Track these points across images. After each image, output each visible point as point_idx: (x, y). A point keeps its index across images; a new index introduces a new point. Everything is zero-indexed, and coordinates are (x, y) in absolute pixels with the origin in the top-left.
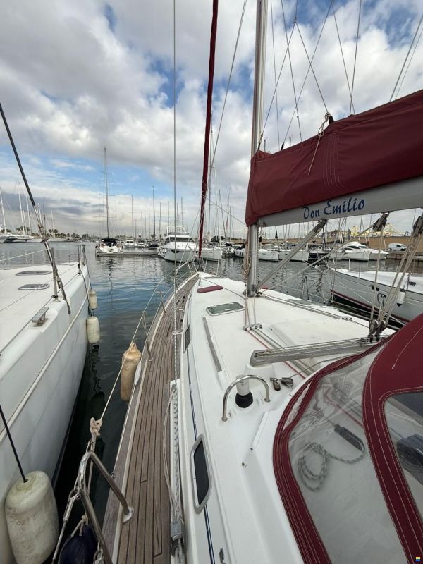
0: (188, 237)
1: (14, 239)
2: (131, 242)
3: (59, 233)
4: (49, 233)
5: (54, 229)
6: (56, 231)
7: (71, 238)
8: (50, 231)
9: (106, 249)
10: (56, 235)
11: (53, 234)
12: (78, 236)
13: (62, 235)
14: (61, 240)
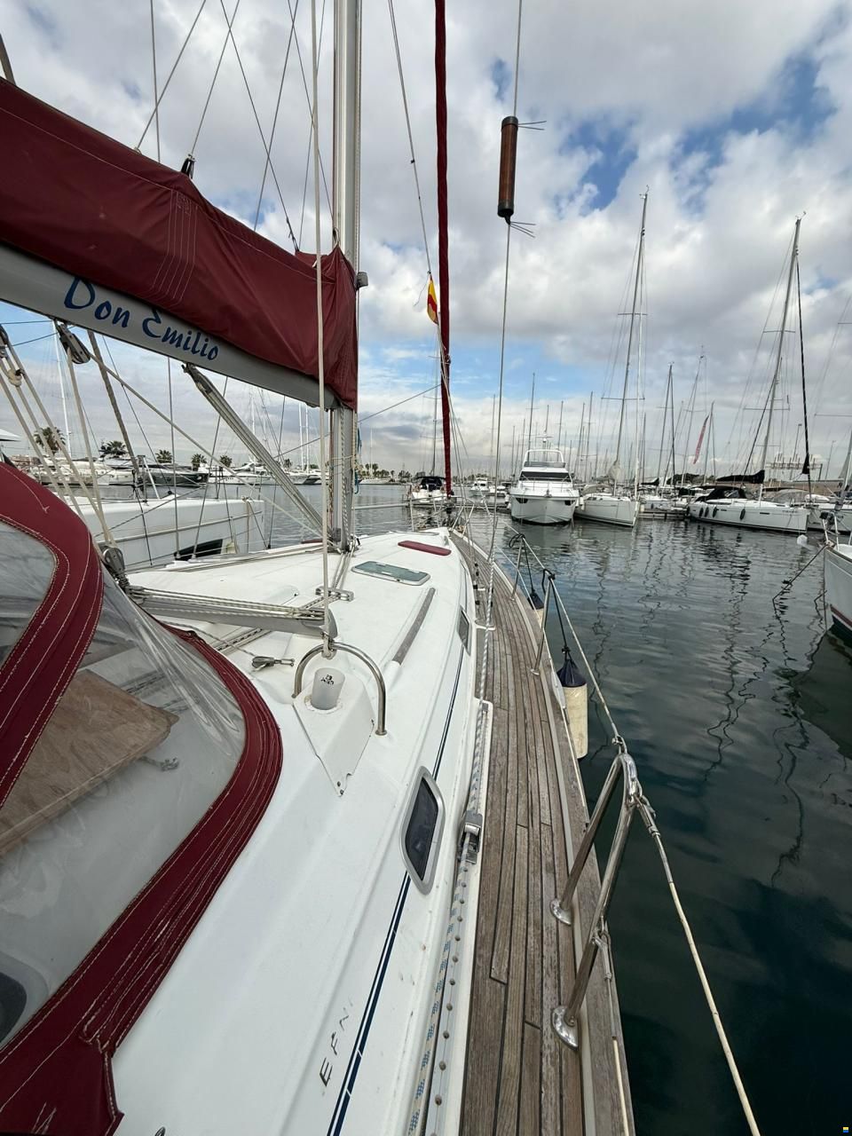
0: (564, 471)
1: (316, 480)
2: (483, 485)
3: (379, 470)
4: (365, 469)
5: (373, 463)
6: (375, 467)
7: (397, 479)
8: (367, 466)
9: (422, 495)
10: (375, 474)
11: (371, 471)
12: (408, 476)
13: (384, 474)
14: (381, 481)
